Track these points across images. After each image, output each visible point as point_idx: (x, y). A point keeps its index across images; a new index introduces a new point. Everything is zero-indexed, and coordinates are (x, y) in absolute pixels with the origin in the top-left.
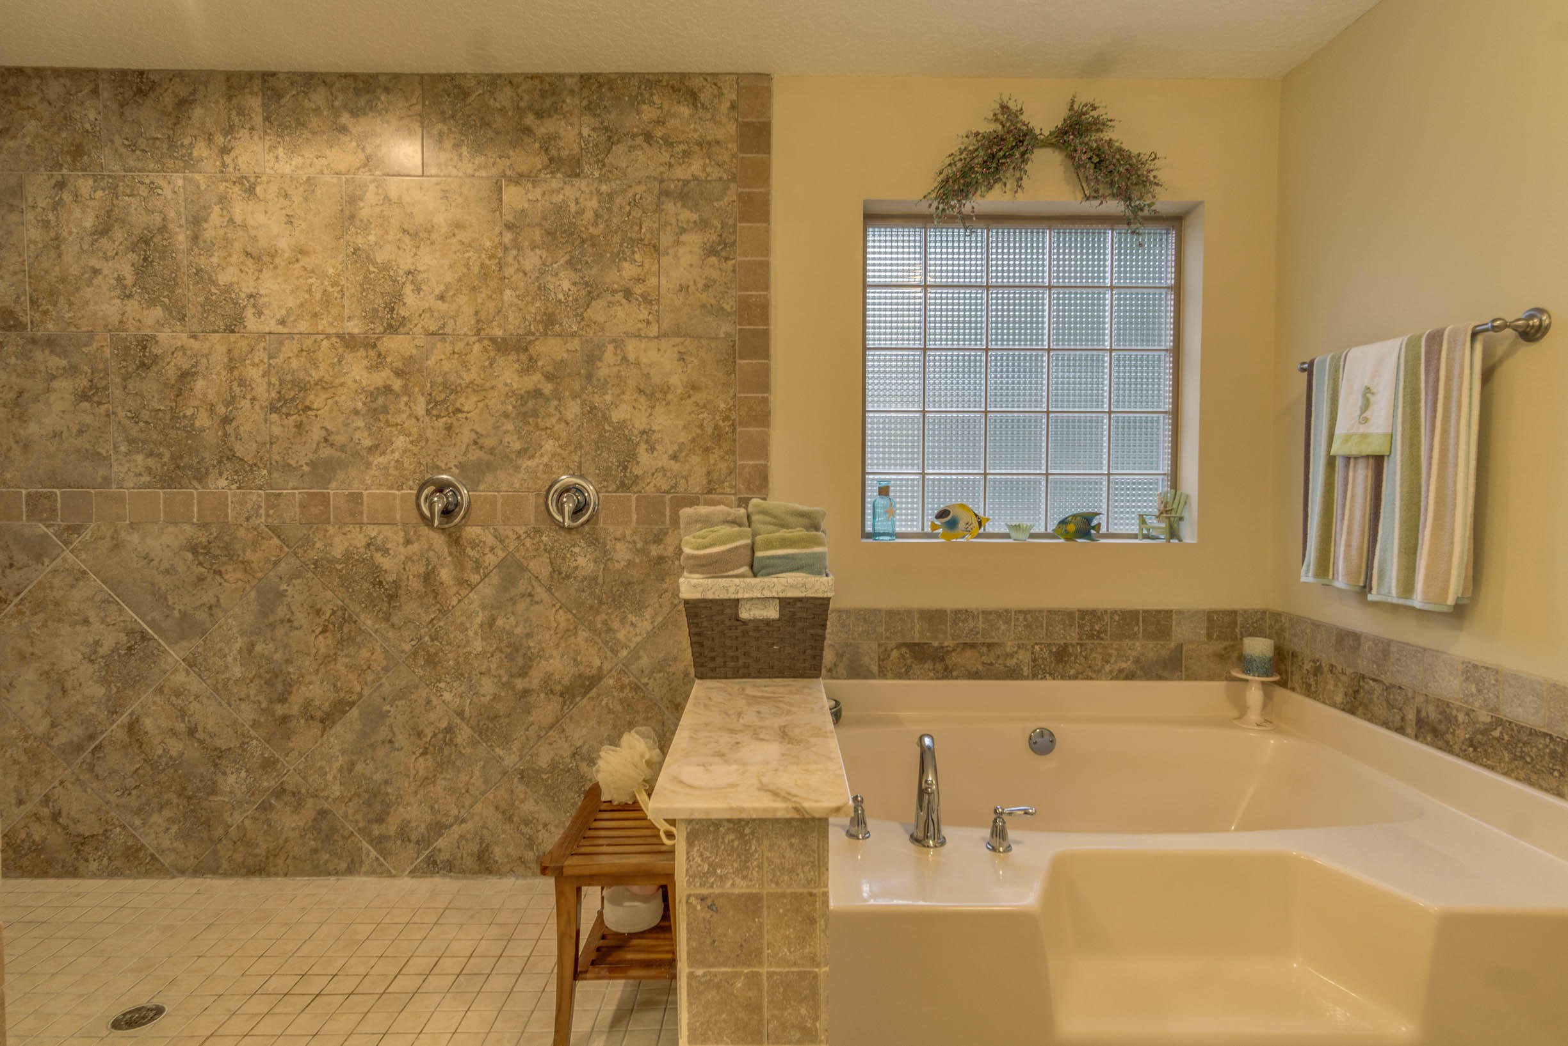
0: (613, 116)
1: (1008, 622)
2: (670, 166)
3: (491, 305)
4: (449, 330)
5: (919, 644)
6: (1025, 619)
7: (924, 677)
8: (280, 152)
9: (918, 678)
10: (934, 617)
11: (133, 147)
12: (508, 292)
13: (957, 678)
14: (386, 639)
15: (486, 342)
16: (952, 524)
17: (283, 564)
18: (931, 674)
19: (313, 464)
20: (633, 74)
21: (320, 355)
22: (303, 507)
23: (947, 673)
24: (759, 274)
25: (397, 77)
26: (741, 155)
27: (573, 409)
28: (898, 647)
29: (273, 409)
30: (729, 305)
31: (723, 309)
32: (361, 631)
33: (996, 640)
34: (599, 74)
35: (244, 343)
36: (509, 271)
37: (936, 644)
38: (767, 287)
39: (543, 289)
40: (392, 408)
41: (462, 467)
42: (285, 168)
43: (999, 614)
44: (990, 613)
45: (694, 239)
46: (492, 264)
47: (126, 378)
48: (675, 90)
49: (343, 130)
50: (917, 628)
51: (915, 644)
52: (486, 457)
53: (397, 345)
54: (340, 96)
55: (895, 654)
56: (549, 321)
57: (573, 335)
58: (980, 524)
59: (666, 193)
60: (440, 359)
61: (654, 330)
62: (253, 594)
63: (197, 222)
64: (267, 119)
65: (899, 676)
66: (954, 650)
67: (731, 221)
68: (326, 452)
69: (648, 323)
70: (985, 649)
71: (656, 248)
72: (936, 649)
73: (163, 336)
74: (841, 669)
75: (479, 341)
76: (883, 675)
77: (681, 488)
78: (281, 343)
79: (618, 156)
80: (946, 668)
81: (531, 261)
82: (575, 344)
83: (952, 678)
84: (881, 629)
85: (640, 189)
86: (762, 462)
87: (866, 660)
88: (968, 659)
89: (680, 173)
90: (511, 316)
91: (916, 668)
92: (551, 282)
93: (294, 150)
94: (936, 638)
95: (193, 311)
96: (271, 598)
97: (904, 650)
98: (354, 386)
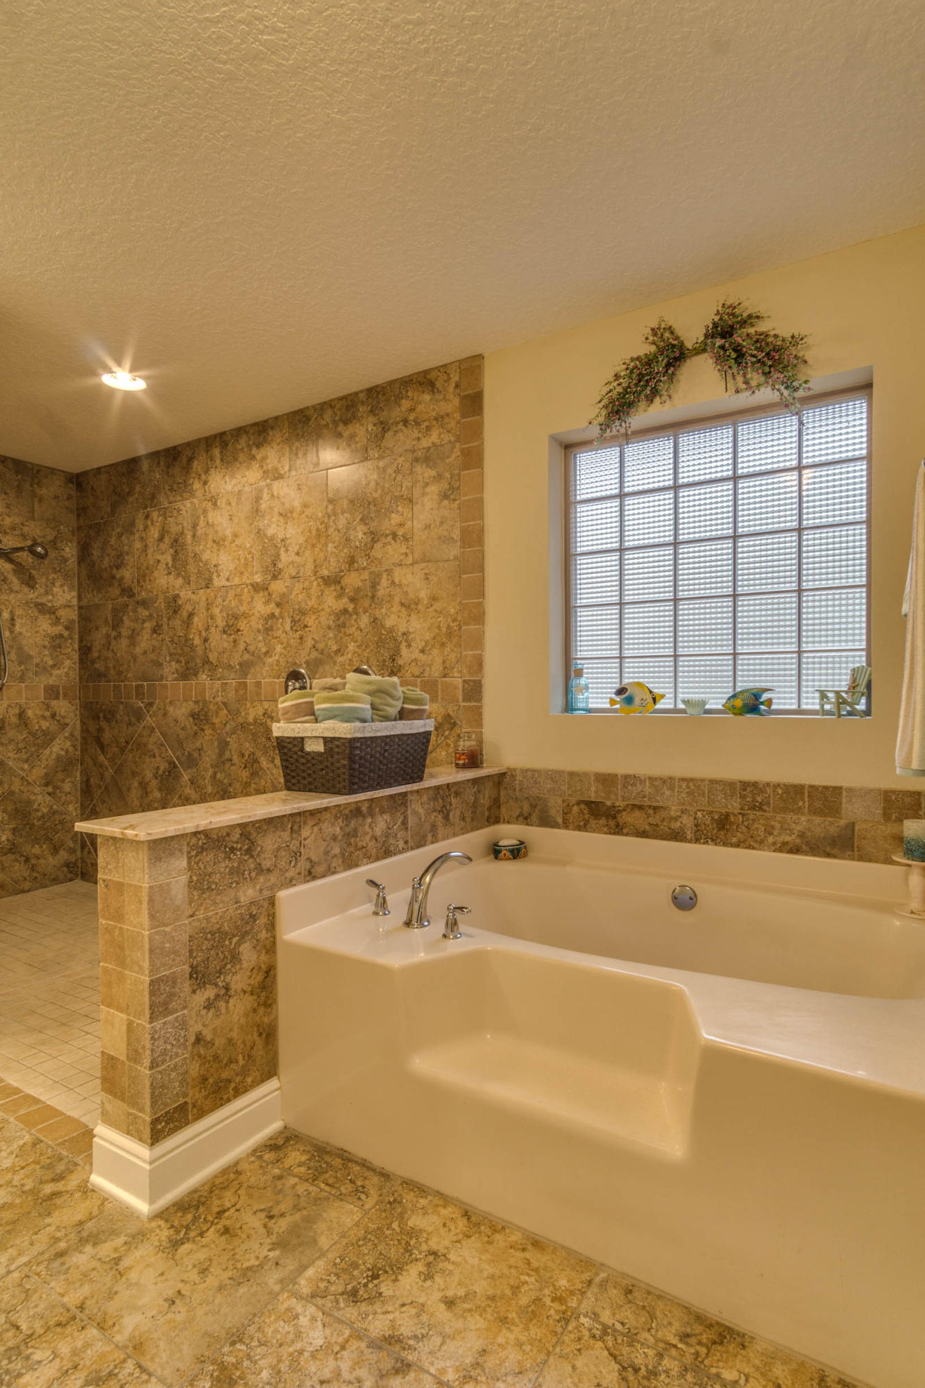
0: (385, 412)
1: (672, 788)
2: (419, 439)
3: (322, 555)
4: (301, 574)
5: (594, 802)
6: (688, 787)
7: (600, 832)
8: (227, 478)
9: (594, 831)
10: (606, 780)
11: (171, 490)
12: (330, 545)
13: (627, 835)
14: (272, 774)
15: (319, 580)
16: (629, 700)
17: (228, 726)
18: (605, 829)
19: (240, 664)
20: (396, 380)
21: (244, 597)
22: (237, 691)
23: (618, 830)
24: (475, 509)
25: (276, 418)
26: (462, 421)
27: (364, 620)
28: (579, 803)
29: (225, 632)
30: (456, 534)
31: (452, 538)
32: (261, 768)
33: (661, 804)
34: (377, 386)
35: (212, 594)
36: (331, 530)
37: (609, 803)
38: (482, 517)
39: (348, 540)
40: (275, 627)
41: (307, 663)
42: (229, 487)
43: (663, 781)
44: (656, 779)
45: (434, 489)
46: (322, 527)
47: (169, 619)
48: (421, 384)
49: (253, 458)
50: (593, 789)
51: (592, 802)
52: (320, 656)
53: (278, 587)
54: (252, 437)
55: (575, 809)
56: (352, 561)
57: (364, 569)
58: (654, 700)
59: (417, 460)
60: (297, 595)
61: (410, 560)
62: (216, 743)
63: (195, 526)
64: (222, 460)
65: (579, 828)
66: (624, 810)
67: (457, 472)
68: (246, 656)
69: (406, 554)
70: (651, 812)
71: (411, 501)
72: (609, 808)
73: (182, 594)
74: (534, 818)
75: (316, 579)
76: (566, 826)
77: (426, 674)
78: (227, 592)
79: (389, 440)
80: (618, 825)
81: (342, 522)
82: (365, 575)
83: (623, 834)
84: (565, 788)
85: (400, 460)
86: (479, 652)
87: (553, 812)
88: (636, 819)
89: (425, 443)
90: (332, 560)
91: (593, 823)
92: (352, 534)
93: (233, 476)
94: (609, 798)
95: (193, 578)
96: (224, 745)
97: (583, 806)
98: (258, 615)
